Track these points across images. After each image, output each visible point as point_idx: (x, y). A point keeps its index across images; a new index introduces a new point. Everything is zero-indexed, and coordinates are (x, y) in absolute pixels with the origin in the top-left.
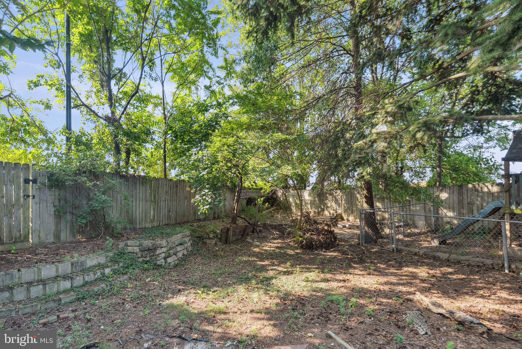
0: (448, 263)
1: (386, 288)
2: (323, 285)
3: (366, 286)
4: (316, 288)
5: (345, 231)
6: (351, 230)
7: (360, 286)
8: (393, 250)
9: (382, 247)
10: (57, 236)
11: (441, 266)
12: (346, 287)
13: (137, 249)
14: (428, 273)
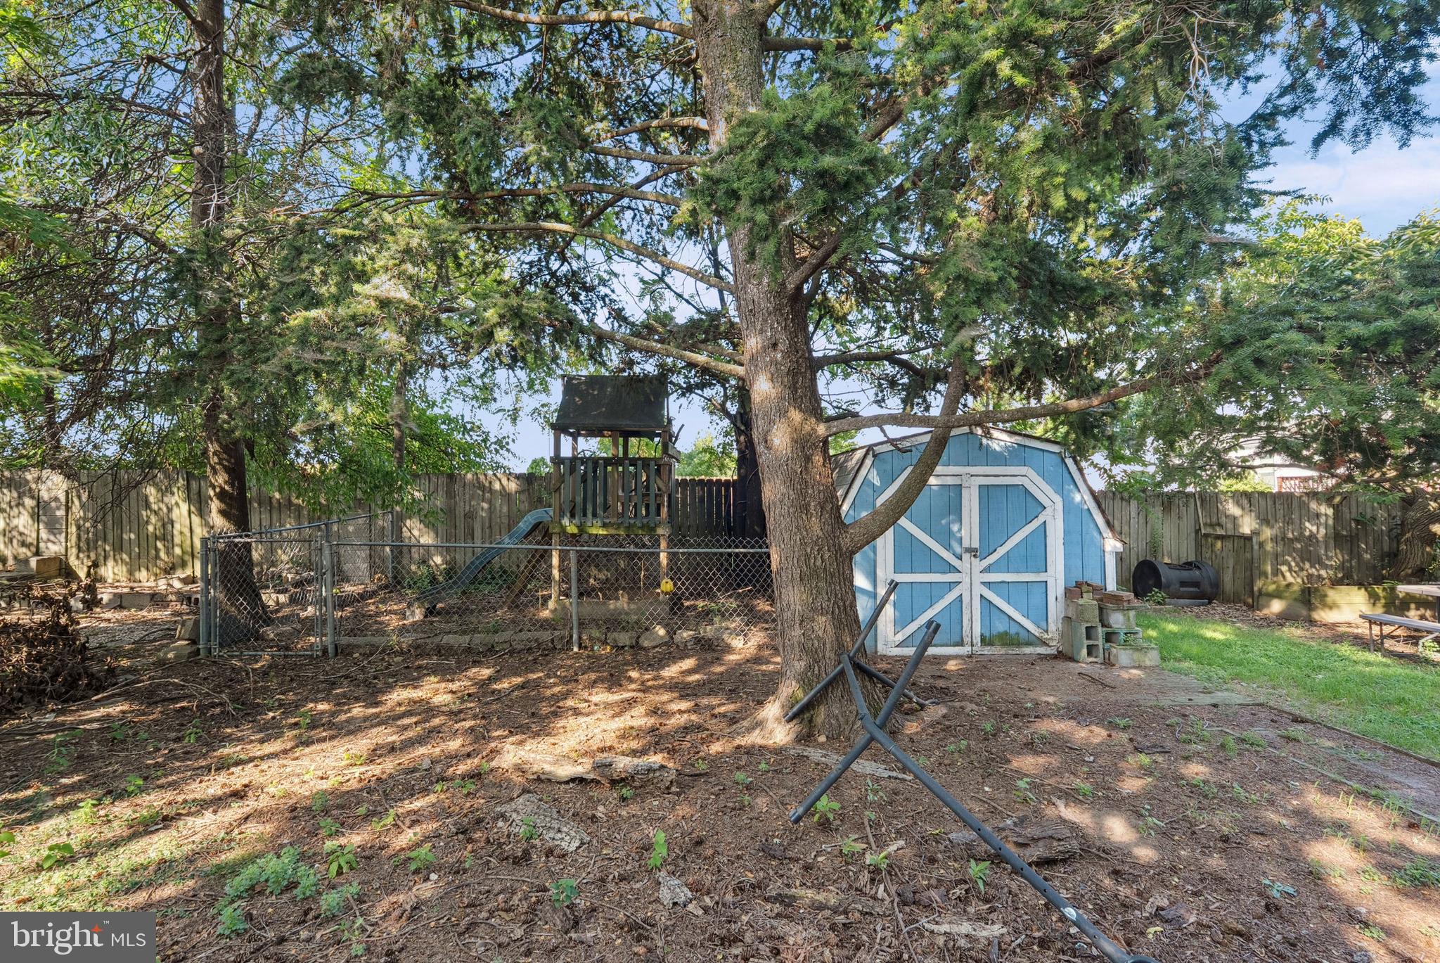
0: (472, 656)
1: (388, 766)
2: (160, 846)
3: (325, 785)
4: (134, 870)
5: (103, 620)
6: (125, 613)
7: (304, 791)
8: (325, 651)
9: (287, 649)
11: (461, 667)
12: (258, 815)
14: (452, 692)
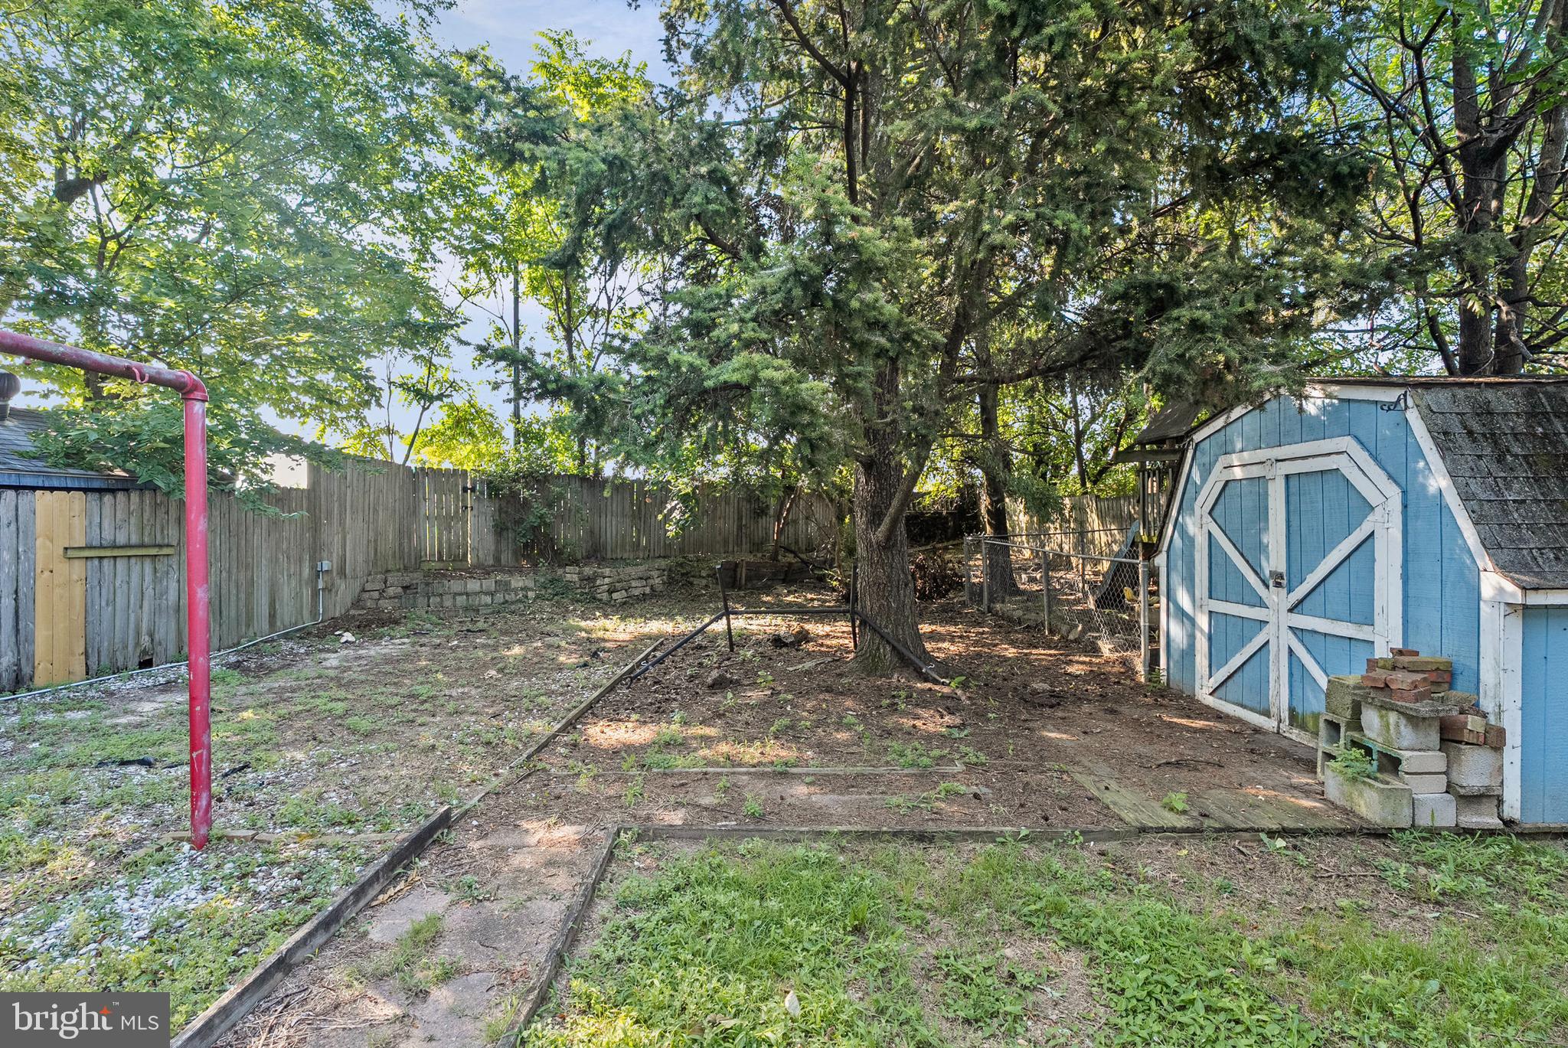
10: (497, 559)
13: (575, 578)
